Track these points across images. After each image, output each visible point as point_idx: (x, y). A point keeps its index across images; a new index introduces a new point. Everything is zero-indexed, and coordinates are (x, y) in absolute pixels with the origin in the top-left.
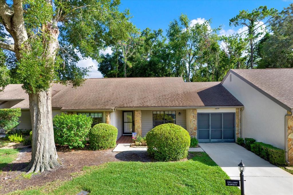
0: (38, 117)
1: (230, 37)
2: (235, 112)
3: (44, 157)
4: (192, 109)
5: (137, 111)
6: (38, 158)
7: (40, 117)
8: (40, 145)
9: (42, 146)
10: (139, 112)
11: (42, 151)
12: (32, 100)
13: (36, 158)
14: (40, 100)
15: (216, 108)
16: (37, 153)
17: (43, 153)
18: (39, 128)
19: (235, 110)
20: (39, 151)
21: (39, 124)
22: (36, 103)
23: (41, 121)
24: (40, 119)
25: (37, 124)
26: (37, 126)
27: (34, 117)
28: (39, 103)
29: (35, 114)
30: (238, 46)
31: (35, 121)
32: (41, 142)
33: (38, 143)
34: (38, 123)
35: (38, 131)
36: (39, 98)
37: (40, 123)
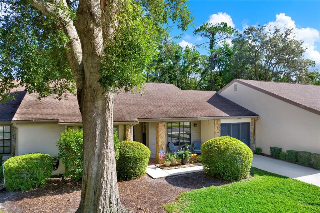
0: (104, 137)
1: (187, 46)
2: (250, 122)
3: (111, 205)
4: (216, 120)
5: (161, 122)
6: (104, 208)
7: (107, 137)
8: (105, 186)
9: (109, 186)
10: (164, 124)
11: (108, 194)
12: (93, 108)
13: (100, 208)
14: (108, 107)
15: (238, 119)
16: (102, 199)
17: (110, 197)
18: (105, 155)
19: (250, 120)
20: (105, 196)
21: (104, 148)
22: (100, 112)
23: (109, 144)
24: (108, 141)
25: (101, 148)
26: (103, 152)
27: (97, 138)
28: (107, 111)
29: (98, 131)
30: (195, 56)
31: (97, 144)
32: (107, 180)
33: (104, 182)
34: (103, 146)
35: (103, 161)
36: (107, 104)
37: (107, 146)
